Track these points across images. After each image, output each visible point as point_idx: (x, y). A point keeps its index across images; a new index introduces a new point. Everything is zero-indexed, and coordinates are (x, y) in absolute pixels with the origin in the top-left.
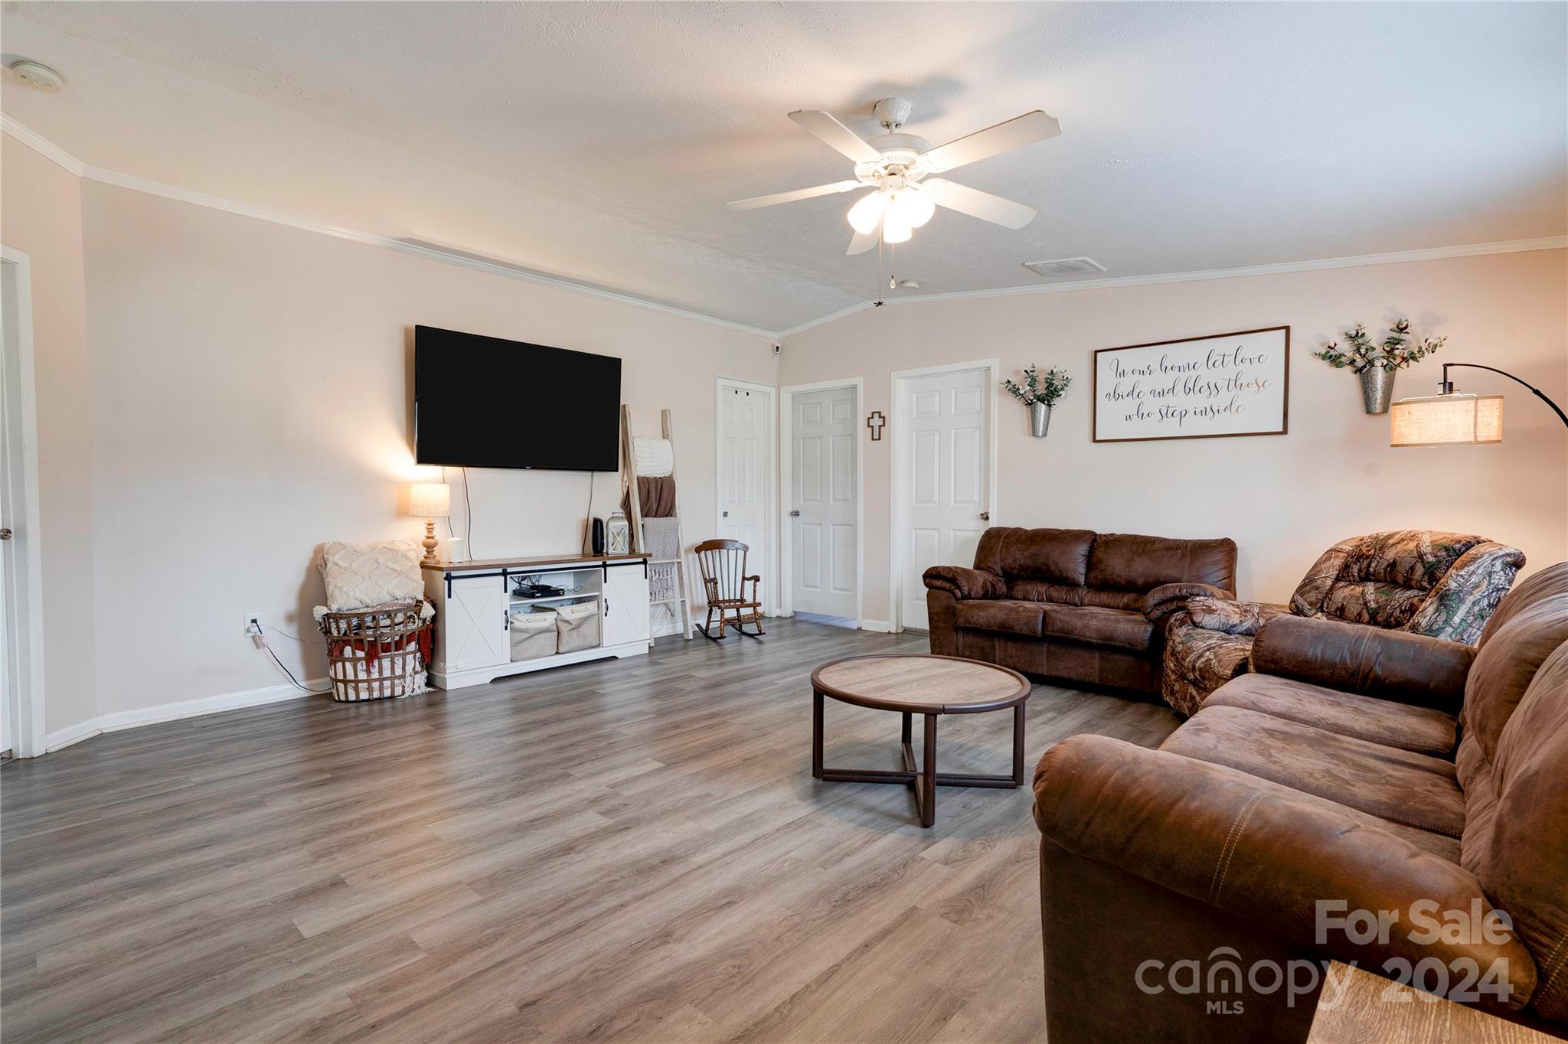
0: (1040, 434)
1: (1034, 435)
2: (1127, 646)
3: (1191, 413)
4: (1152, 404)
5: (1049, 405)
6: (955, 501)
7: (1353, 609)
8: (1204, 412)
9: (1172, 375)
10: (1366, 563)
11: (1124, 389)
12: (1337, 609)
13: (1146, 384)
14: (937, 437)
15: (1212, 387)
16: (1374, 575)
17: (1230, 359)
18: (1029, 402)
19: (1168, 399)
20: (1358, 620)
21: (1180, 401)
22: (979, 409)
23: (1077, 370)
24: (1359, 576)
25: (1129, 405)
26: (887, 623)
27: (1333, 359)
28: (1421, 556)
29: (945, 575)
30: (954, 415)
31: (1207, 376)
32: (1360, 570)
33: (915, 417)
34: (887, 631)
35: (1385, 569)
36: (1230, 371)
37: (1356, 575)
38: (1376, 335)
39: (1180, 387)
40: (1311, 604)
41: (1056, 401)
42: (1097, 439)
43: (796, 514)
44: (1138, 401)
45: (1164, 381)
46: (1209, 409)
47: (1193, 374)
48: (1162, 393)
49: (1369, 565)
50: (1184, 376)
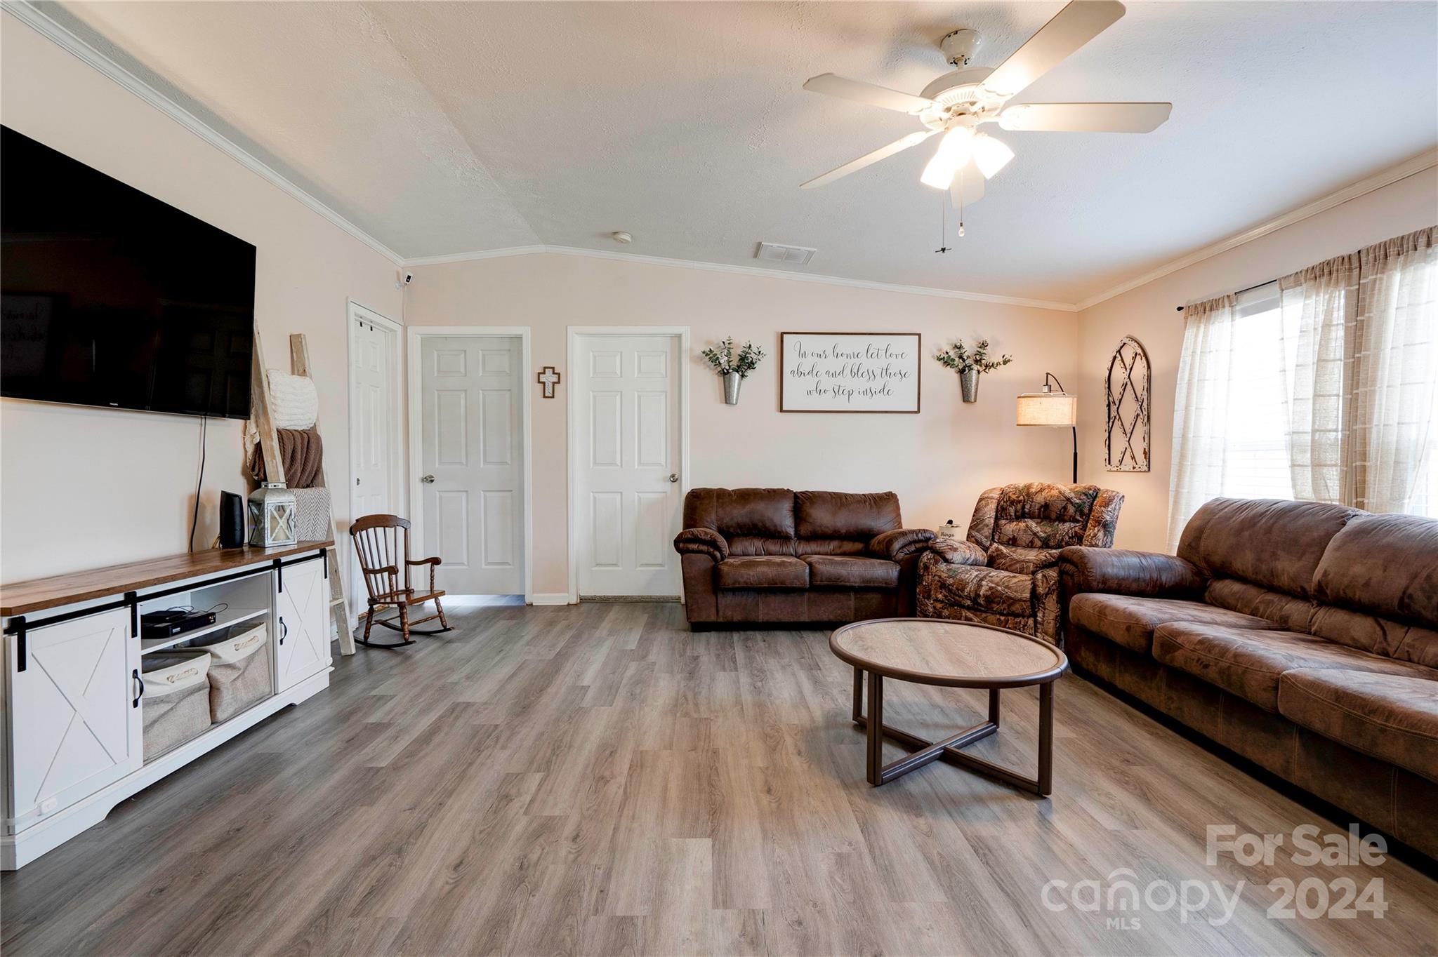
0: (734, 403)
1: (726, 403)
2: (884, 585)
3: (856, 393)
4: (827, 383)
5: (743, 376)
6: (640, 463)
7: (1025, 538)
8: (865, 393)
9: (842, 360)
10: (1019, 506)
11: (806, 368)
12: (1010, 539)
13: (824, 365)
14: (618, 398)
15: (871, 374)
16: (1029, 514)
17: (882, 353)
18: (725, 371)
19: (839, 380)
20: (1031, 545)
21: (848, 382)
22: (664, 373)
23: (770, 350)
24: (1015, 515)
25: (810, 382)
26: (566, 594)
27: (947, 362)
28: (1068, 500)
29: (703, 538)
30: (637, 377)
31: (867, 364)
32: (1016, 511)
33: (591, 375)
34: (566, 604)
35: (1039, 509)
36: (883, 362)
37: (1013, 514)
38: (969, 349)
39: (847, 371)
40: (986, 537)
41: (749, 373)
42: (784, 409)
43: (429, 480)
44: (816, 379)
45: (834, 364)
46: (869, 391)
47: (857, 361)
48: (835, 375)
49: (1023, 507)
50: (851, 362)
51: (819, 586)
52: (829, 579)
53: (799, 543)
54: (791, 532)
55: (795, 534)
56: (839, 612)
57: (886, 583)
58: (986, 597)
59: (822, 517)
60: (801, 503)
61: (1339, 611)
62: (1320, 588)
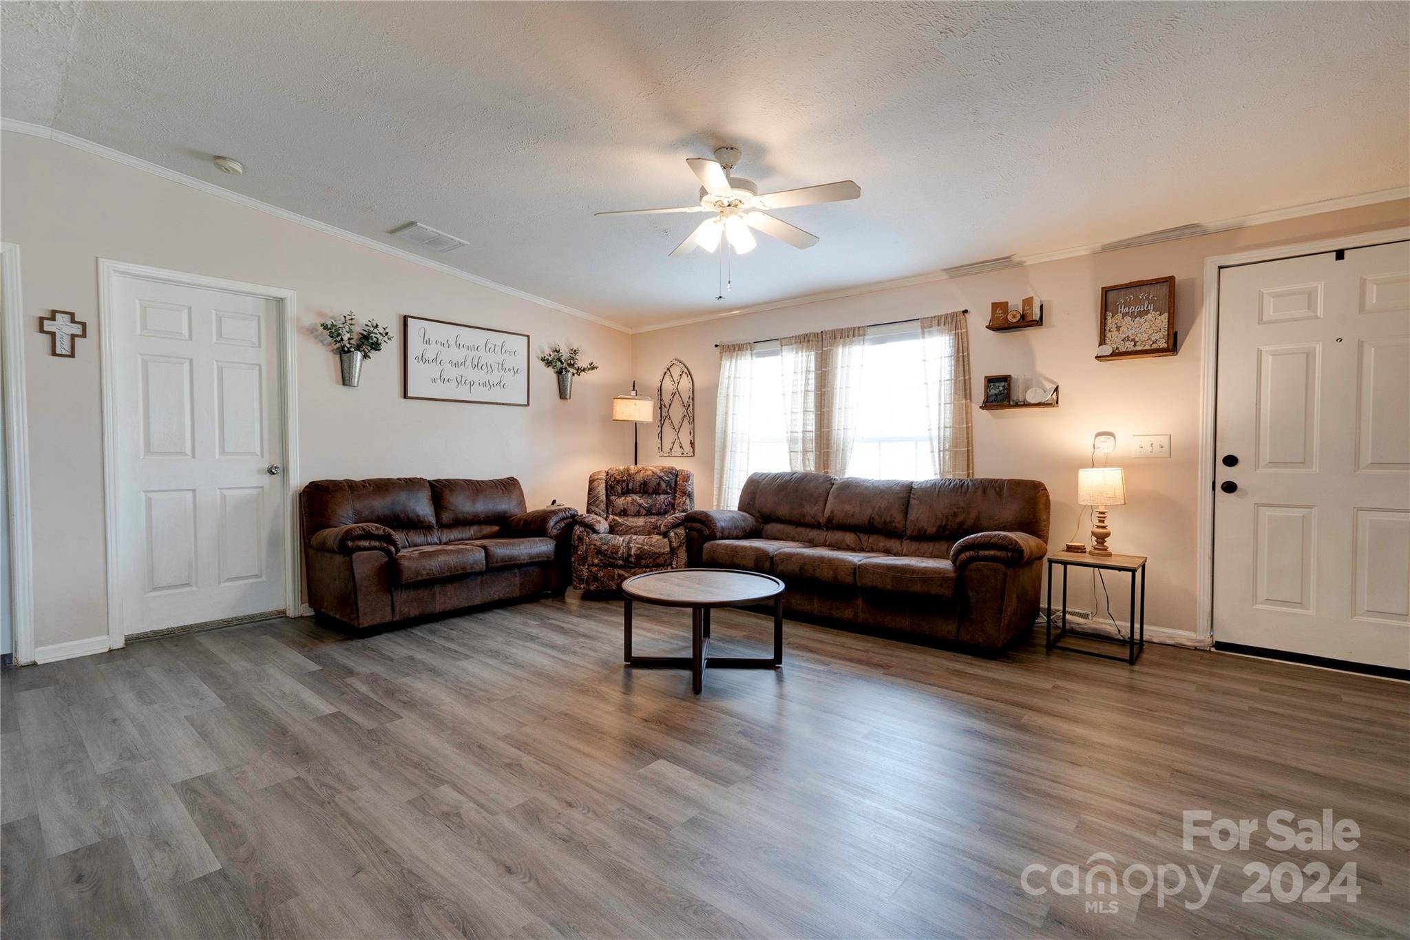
0: (356, 385)
1: (344, 384)
3: (477, 384)
4: (451, 372)
5: (366, 356)
6: (223, 451)
7: (633, 509)
8: (484, 384)
9: (464, 351)
10: (624, 485)
11: (430, 355)
12: (621, 511)
13: (449, 354)
14: (186, 367)
15: (489, 367)
16: (632, 490)
17: (498, 349)
18: (346, 349)
19: (461, 371)
20: (638, 514)
21: (470, 374)
22: (256, 341)
23: (395, 331)
24: (622, 492)
25: (434, 370)
26: (106, 637)
27: (549, 363)
28: (661, 478)
30: (216, 343)
31: (487, 358)
32: (622, 489)
33: (138, 332)
34: (107, 650)
35: (640, 486)
36: (499, 357)
37: (620, 491)
38: (565, 354)
39: (468, 362)
40: (603, 511)
41: (373, 354)
42: (409, 395)
44: (440, 368)
45: (459, 355)
46: (487, 383)
47: (478, 354)
48: (457, 365)
49: (628, 485)
50: (472, 354)
51: (495, 567)
52: (503, 560)
53: (442, 531)
54: (433, 520)
55: (437, 523)
56: (508, 590)
57: (548, 557)
58: (637, 555)
59: (464, 505)
60: (439, 491)
61: (839, 532)
62: (830, 520)
